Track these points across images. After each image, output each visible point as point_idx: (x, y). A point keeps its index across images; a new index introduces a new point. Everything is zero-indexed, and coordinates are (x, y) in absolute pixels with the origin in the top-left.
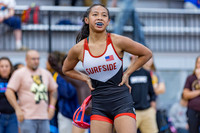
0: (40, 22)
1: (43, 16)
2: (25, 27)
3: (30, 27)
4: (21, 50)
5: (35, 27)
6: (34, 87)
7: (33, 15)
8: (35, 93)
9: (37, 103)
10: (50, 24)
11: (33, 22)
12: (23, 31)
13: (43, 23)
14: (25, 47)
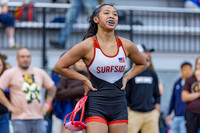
0: (34, 20)
1: (38, 12)
2: (18, 24)
3: (24, 24)
4: (14, 48)
5: (29, 24)
6: (25, 86)
7: (27, 12)
8: (26, 92)
9: (29, 102)
10: (44, 22)
11: (27, 20)
12: (16, 29)
13: (37, 21)
14: (18, 45)
